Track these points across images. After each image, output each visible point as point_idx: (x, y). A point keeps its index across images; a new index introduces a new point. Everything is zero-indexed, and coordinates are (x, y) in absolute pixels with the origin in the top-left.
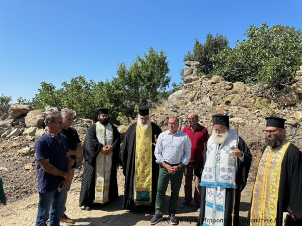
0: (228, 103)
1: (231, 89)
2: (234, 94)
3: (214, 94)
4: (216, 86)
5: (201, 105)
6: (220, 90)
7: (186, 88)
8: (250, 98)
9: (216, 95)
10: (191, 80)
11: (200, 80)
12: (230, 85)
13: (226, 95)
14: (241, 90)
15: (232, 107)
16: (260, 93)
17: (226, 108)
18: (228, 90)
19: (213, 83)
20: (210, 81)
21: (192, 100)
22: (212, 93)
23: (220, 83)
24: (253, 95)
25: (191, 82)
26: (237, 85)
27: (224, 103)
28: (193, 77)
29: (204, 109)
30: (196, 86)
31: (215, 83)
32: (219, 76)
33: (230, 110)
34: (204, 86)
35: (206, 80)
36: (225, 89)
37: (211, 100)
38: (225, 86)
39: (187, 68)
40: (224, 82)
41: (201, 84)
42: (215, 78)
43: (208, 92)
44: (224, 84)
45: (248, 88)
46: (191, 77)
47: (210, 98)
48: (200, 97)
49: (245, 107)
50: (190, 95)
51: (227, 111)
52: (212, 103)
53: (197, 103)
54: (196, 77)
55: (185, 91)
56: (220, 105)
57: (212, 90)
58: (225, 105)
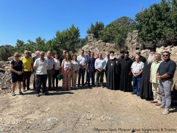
0: (104, 50)
2: (106, 47)
4: (100, 44)
5: (95, 51)
9: (100, 47)
11: (94, 41)
13: (103, 47)
16: (115, 47)
20: (98, 42)
21: (92, 49)
24: (112, 47)
26: (107, 44)
28: (91, 40)
30: (93, 44)
32: (101, 40)
37: (98, 49)
39: (89, 37)
43: (97, 46)
44: (103, 43)
48: (95, 48)
50: (91, 47)
55: (89, 45)
56: (102, 51)
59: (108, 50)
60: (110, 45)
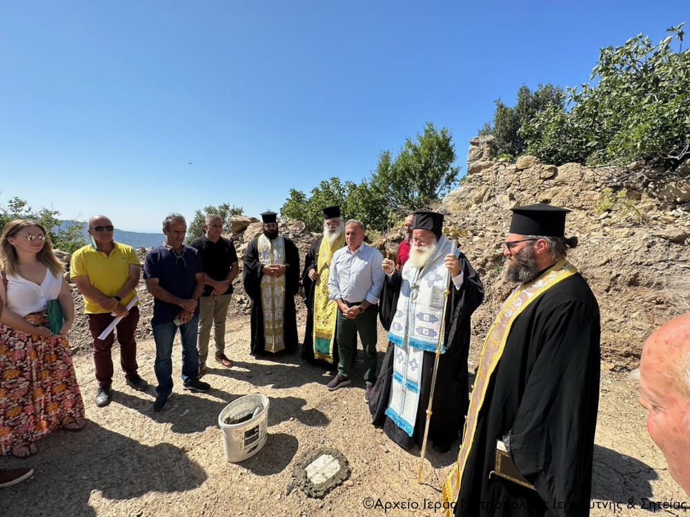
1: (552, 178)
3: (519, 190)
4: (524, 175)
6: (531, 181)
7: (470, 182)
8: (593, 192)
10: (479, 169)
12: (550, 170)
14: (572, 179)
18: (545, 179)
19: (517, 170)
21: (478, 201)
22: (516, 187)
23: (532, 169)
25: (479, 172)
29: (495, 215)
30: (488, 177)
31: (522, 170)
32: (530, 157)
34: (502, 177)
35: (505, 165)
36: (540, 178)
37: (511, 199)
38: (540, 173)
39: (473, 149)
40: (538, 166)
41: (497, 173)
42: (521, 161)
45: (589, 173)
46: (479, 163)
47: (511, 195)
48: (493, 196)
49: (580, 208)
50: (477, 194)
53: (485, 206)
54: (488, 162)
55: (468, 187)
57: (514, 183)
59: (569, 199)
60: (582, 175)
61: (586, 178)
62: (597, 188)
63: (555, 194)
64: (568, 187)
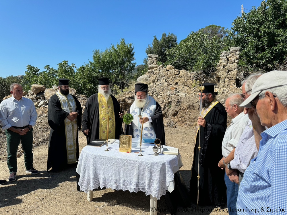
0: (177, 83)
1: (178, 74)
2: (181, 77)
3: (168, 78)
4: (169, 72)
5: (160, 85)
6: (172, 75)
7: (149, 73)
8: (190, 80)
9: (169, 78)
10: (152, 68)
11: (159, 68)
12: (178, 71)
13: (175, 78)
14: (184, 75)
15: (179, 86)
16: (196, 77)
17: (175, 87)
18: (176, 75)
19: (167, 70)
20: (165, 69)
21: (154, 82)
22: (167, 77)
23: (172, 70)
24: (192, 78)
25: (153, 69)
26: (183, 72)
27: (174, 83)
28: (154, 66)
29: (162, 88)
30: (156, 72)
31: (168, 70)
32: (171, 66)
33: (178, 88)
34: (161, 72)
35: (162, 68)
36: (175, 74)
37: (166, 81)
38: (175, 72)
39: (150, 59)
40: (174, 69)
41: (159, 70)
42: (169, 66)
43: (164, 76)
44: (174, 71)
45: (189, 74)
46: (153, 65)
47: (165, 80)
48: (159, 80)
49: (187, 86)
50: (152, 78)
51: (176, 88)
52: (167, 83)
53: (157, 84)
54: (156, 65)
55: (149, 75)
56: (172, 85)
57: (166, 75)
58: (175, 85)
59: (184, 83)
60: (187, 74)
61: (188, 75)
62: (191, 79)
63: (180, 80)
64: (183, 78)
